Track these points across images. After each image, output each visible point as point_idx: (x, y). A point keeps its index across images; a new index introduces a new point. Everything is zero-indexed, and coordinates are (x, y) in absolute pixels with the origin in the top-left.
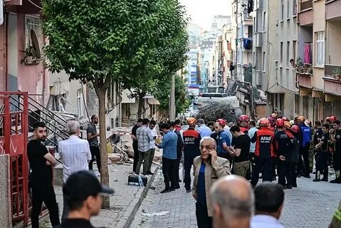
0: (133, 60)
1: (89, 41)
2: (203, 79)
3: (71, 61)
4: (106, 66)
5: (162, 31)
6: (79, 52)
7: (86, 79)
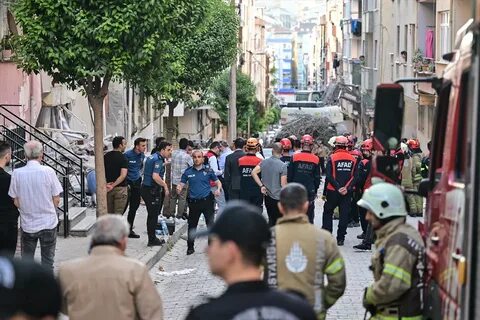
0: (140, 56)
1: (75, 29)
2: (301, 79)
3: (52, 58)
4: (102, 65)
5: (181, 15)
6: (63, 45)
7: (76, 82)
